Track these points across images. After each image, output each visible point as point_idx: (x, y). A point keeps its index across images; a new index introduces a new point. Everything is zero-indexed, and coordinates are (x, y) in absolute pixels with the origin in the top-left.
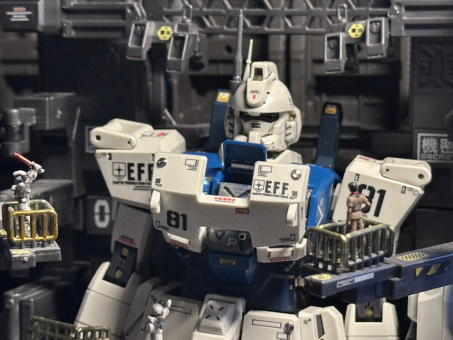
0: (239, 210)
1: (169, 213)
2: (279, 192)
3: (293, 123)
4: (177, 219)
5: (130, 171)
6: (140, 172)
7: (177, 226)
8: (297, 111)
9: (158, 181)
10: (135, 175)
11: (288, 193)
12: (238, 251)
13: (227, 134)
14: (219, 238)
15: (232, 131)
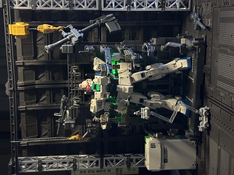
0: (102, 86)
1: (104, 97)
2: (99, 80)
3: (89, 80)
4: (105, 96)
5: (99, 106)
6: (99, 104)
7: (106, 96)
8: (87, 80)
9: (99, 99)
10: (100, 105)
11: (99, 78)
12: (109, 86)
13: (91, 91)
14: (107, 89)
15: (91, 90)
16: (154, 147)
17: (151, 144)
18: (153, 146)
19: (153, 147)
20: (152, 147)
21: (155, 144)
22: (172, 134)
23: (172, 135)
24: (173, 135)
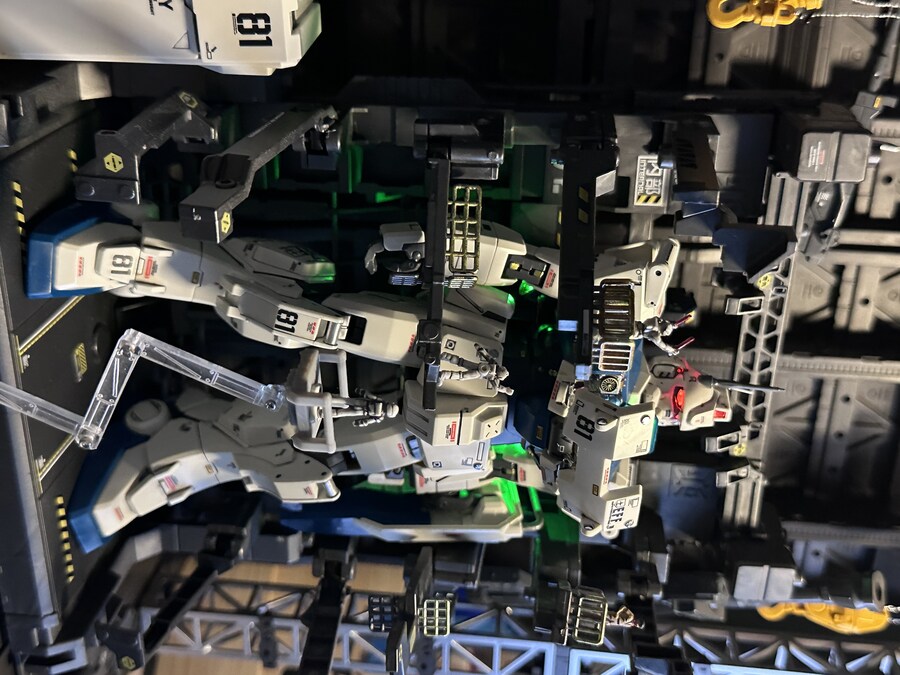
2: (614, 518)
11: (612, 524)
16: (248, 24)
17: (268, 42)
18: (255, 30)
19: (254, 18)
20: (261, 24)
21: (243, 43)
22: (120, 167)
23: (118, 159)
24: (108, 159)
